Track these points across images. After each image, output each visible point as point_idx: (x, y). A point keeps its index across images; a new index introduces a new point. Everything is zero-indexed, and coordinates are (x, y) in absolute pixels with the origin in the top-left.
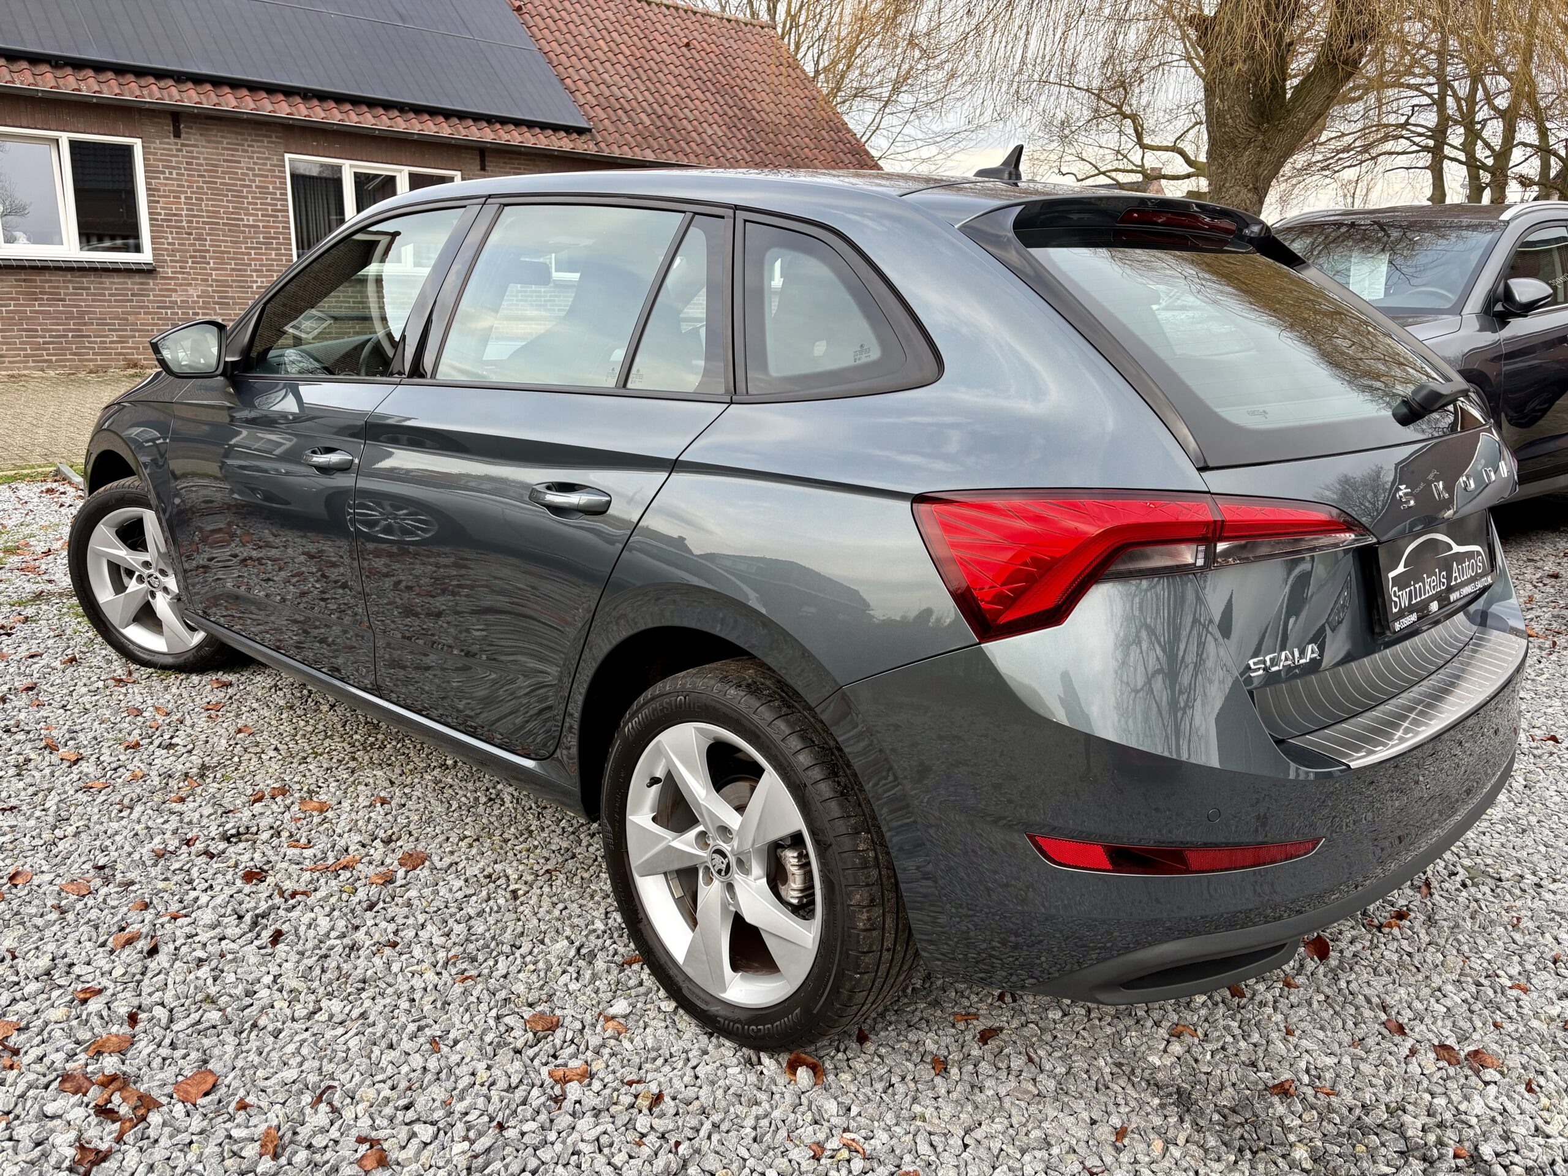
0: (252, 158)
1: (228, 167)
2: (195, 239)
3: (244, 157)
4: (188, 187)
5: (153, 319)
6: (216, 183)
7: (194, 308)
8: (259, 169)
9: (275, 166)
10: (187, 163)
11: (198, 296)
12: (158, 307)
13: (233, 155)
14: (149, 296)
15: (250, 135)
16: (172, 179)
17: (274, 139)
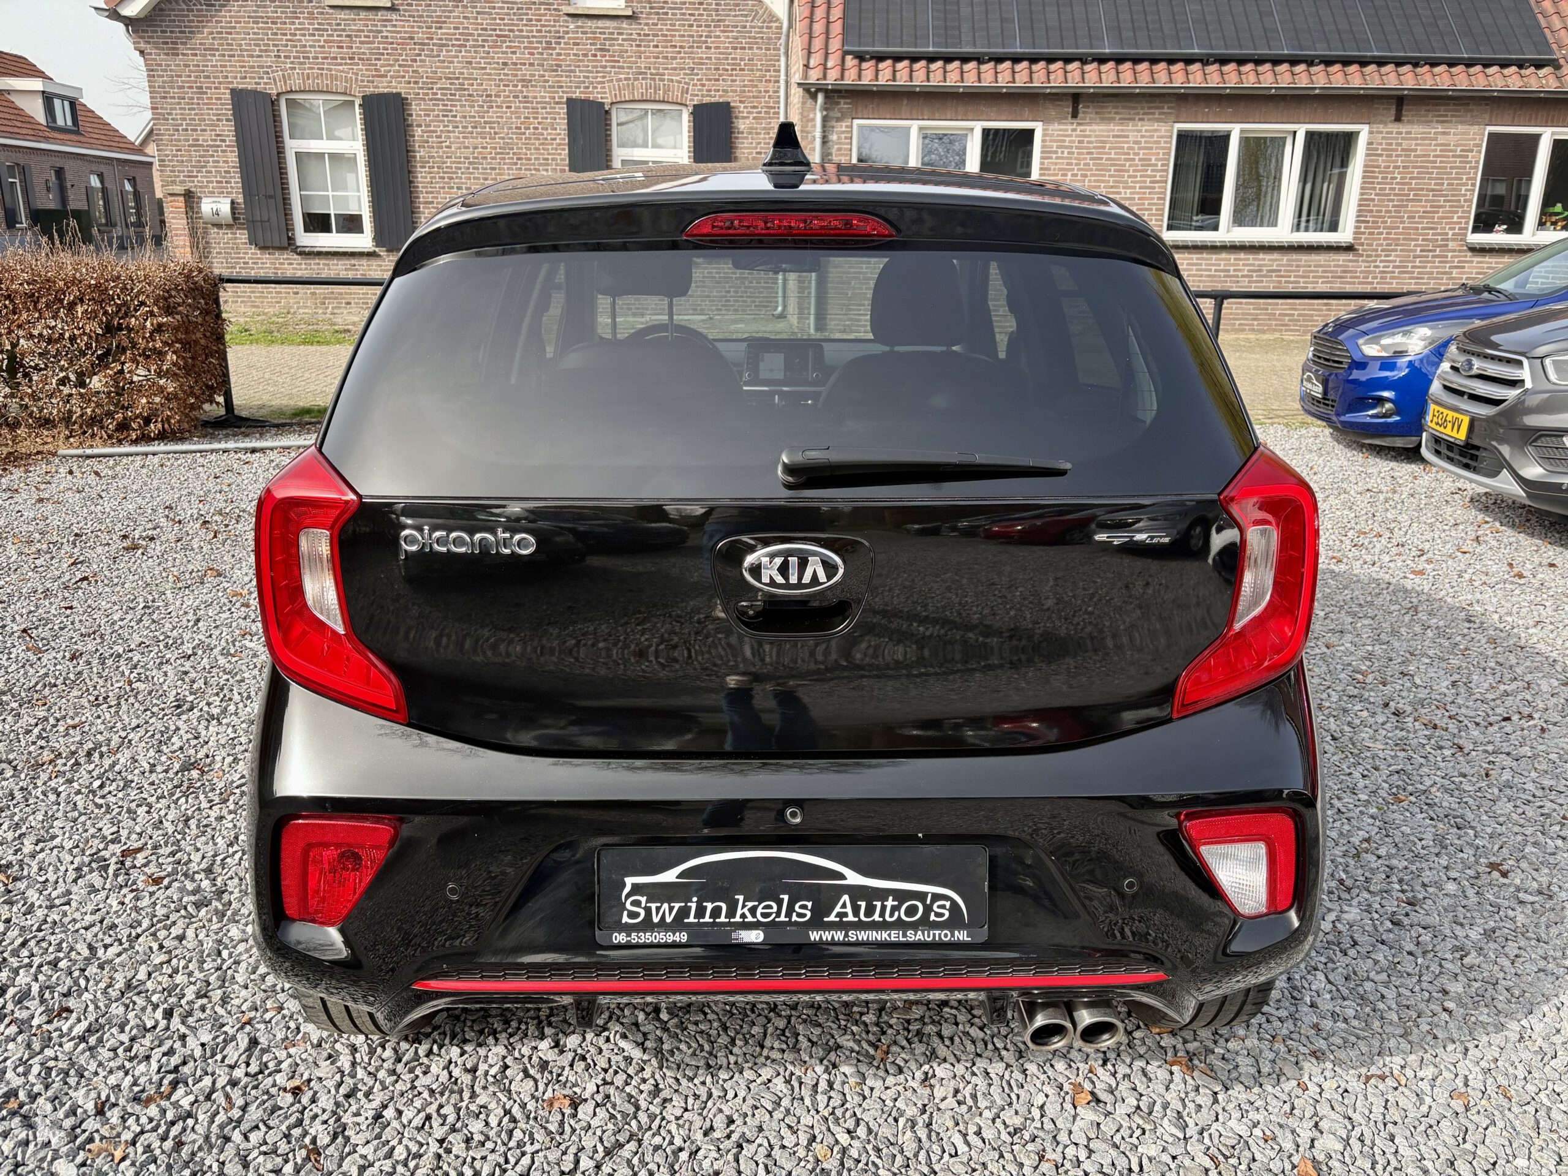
0: (1140, 131)
1: (1116, 142)
3: (1133, 131)
4: (1077, 164)
6: (1101, 159)
8: (1146, 142)
9: (1162, 137)
10: (1079, 142)
13: (1122, 130)
15: (1142, 108)
16: (1062, 158)
17: (1166, 110)
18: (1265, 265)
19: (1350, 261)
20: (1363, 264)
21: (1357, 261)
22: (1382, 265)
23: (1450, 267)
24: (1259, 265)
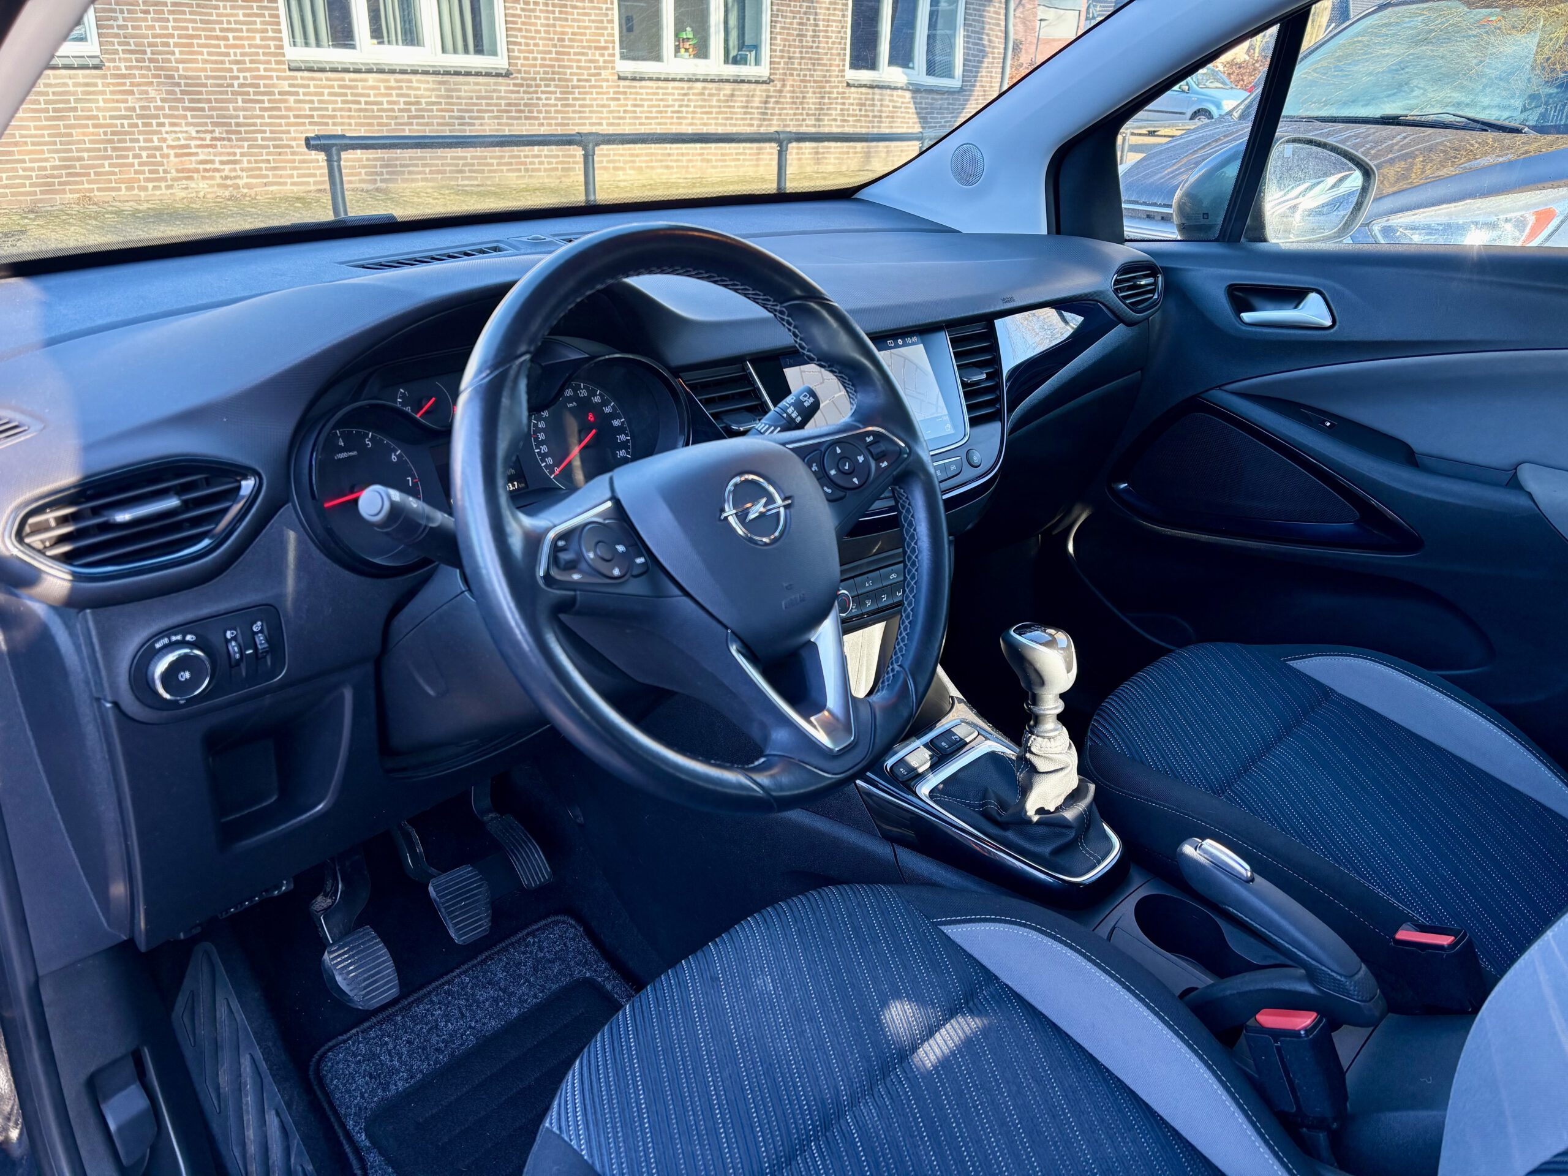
2: (153, 20)
5: (105, 134)
7: (157, 117)
11: (163, 100)
12: (112, 118)
14: (97, 101)
18: (422, 96)
19: (513, 92)
20: (526, 96)
21: (518, 92)
22: (544, 96)
23: (607, 99)
24: (416, 96)
